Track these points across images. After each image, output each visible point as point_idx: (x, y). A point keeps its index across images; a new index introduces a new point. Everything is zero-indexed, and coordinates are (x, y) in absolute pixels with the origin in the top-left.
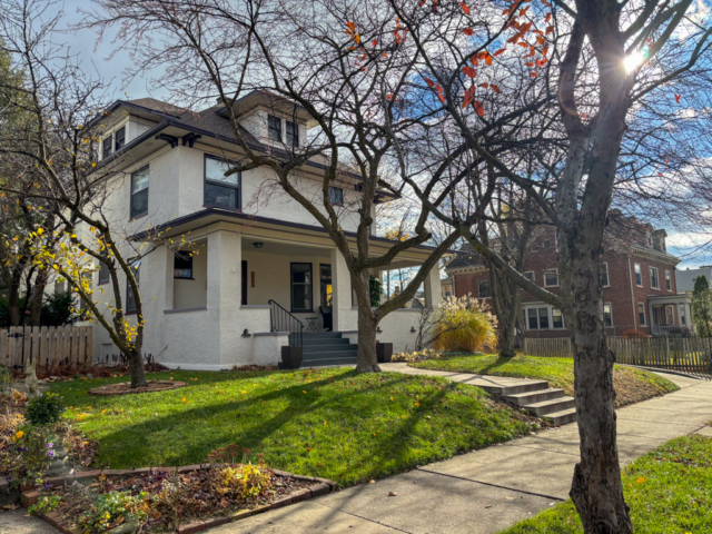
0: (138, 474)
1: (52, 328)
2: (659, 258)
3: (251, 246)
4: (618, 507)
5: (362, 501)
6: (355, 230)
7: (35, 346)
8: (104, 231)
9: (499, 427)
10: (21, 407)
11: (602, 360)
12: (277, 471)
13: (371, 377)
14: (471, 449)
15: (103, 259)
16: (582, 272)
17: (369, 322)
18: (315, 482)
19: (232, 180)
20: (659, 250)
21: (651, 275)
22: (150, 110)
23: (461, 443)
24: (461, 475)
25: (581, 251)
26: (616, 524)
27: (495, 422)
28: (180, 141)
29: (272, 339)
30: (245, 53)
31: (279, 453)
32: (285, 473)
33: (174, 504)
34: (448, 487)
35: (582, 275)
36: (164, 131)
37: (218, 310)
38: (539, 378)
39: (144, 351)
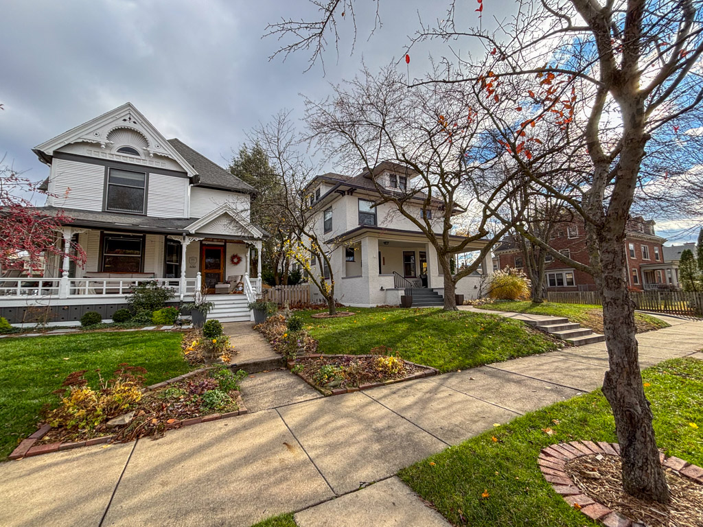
0: (338, 357)
1: (293, 286)
2: (650, 239)
3: (383, 244)
4: (641, 402)
5: (454, 381)
6: (442, 232)
7: (286, 294)
8: (314, 239)
9: (536, 345)
10: (283, 322)
11: (626, 307)
12: (406, 361)
13: (453, 313)
14: (518, 357)
15: (314, 253)
16: (609, 250)
17: (450, 283)
18: (427, 368)
19: (373, 211)
20: (650, 234)
21: (643, 250)
22: (331, 179)
23: (512, 353)
24: (514, 371)
25: (608, 237)
26: (640, 413)
27: (534, 341)
28: (346, 193)
29: (396, 292)
30: (379, 143)
31: (406, 352)
32: (410, 363)
33: (356, 373)
34: (506, 378)
35: (609, 253)
36: (338, 189)
37: (368, 277)
38: (561, 316)
39: (335, 297)
